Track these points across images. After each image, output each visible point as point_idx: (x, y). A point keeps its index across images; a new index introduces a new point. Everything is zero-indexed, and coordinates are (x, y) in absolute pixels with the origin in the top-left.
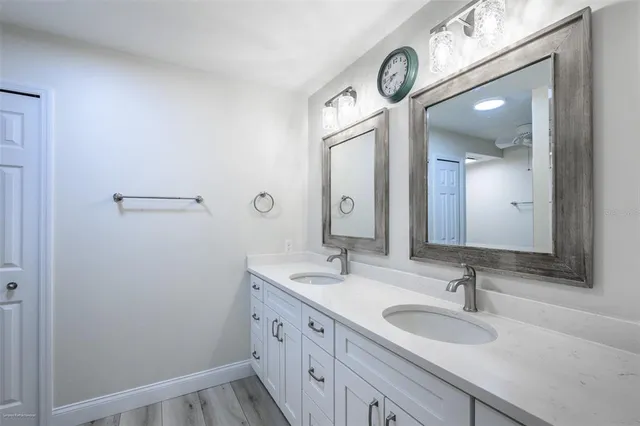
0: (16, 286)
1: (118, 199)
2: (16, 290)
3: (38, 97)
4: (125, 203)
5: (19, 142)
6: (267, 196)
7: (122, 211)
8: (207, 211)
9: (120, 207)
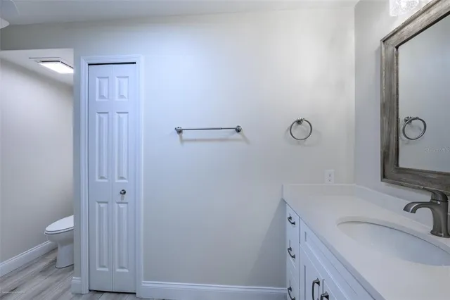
0: (125, 193)
1: (180, 131)
2: (125, 195)
3: (135, 63)
4: (185, 134)
5: (126, 97)
6: (304, 122)
7: (182, 141)
8: (245, 139)
9: (181, 137)
